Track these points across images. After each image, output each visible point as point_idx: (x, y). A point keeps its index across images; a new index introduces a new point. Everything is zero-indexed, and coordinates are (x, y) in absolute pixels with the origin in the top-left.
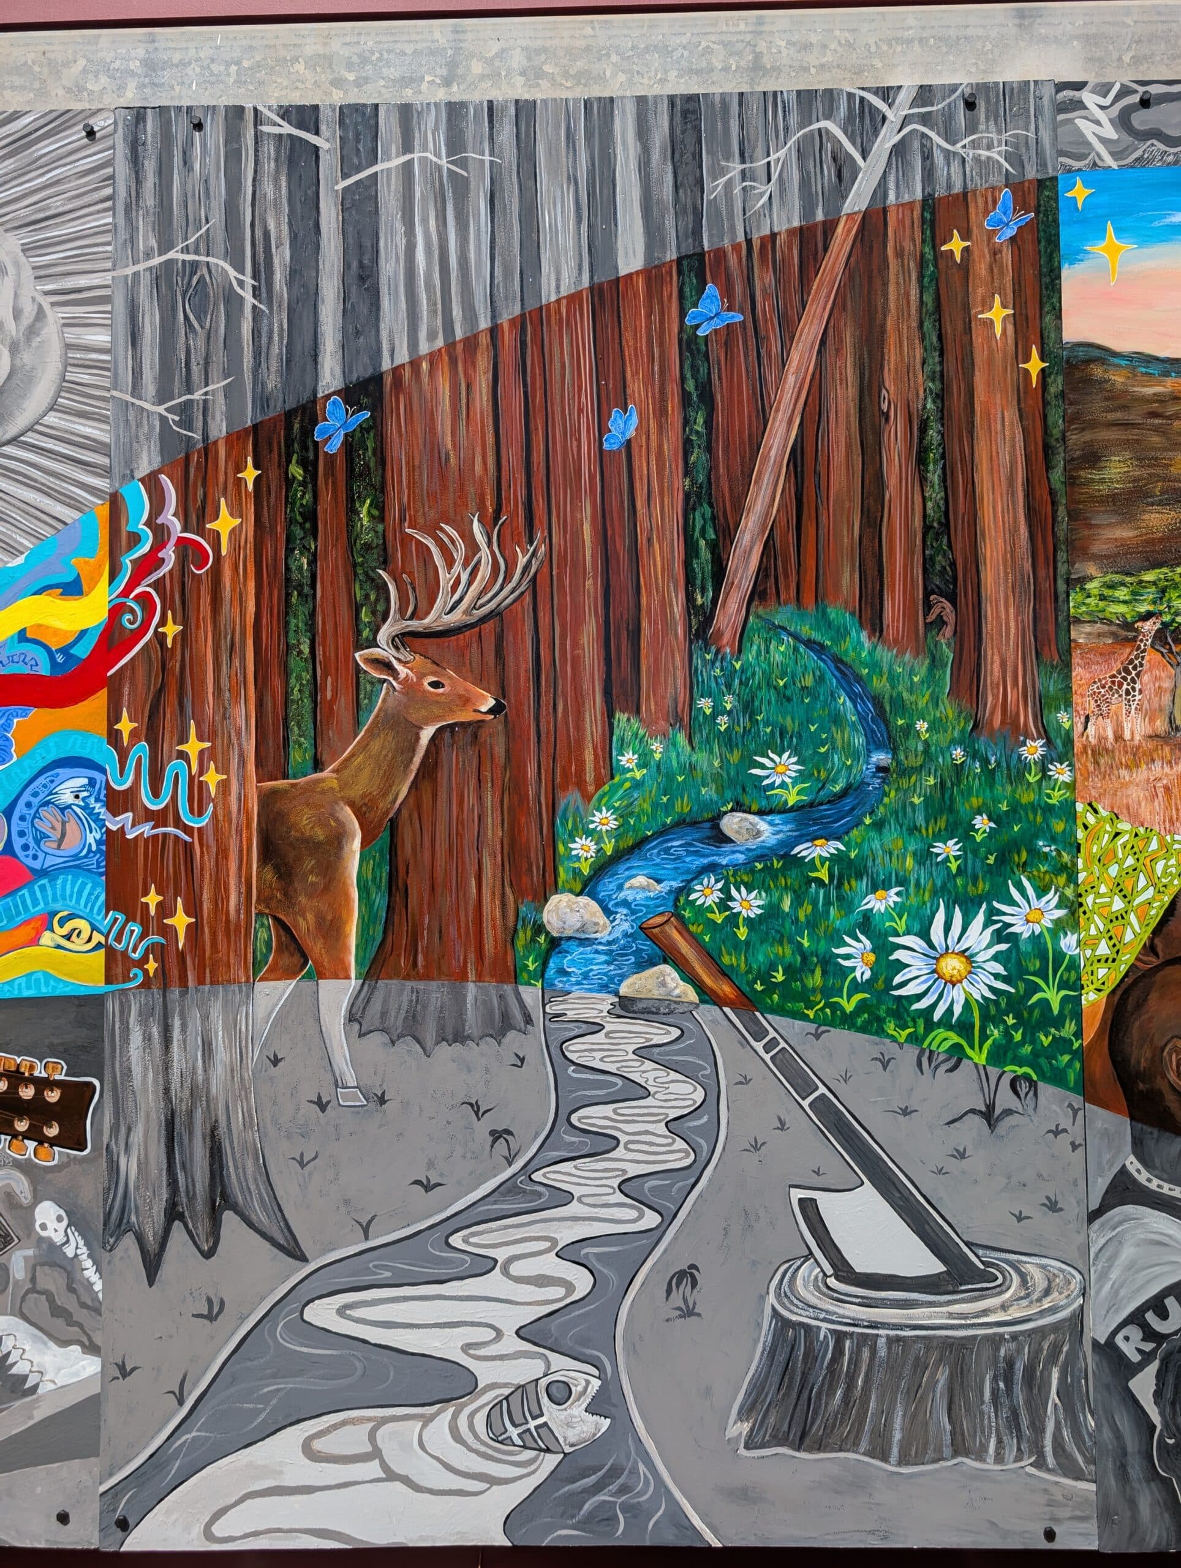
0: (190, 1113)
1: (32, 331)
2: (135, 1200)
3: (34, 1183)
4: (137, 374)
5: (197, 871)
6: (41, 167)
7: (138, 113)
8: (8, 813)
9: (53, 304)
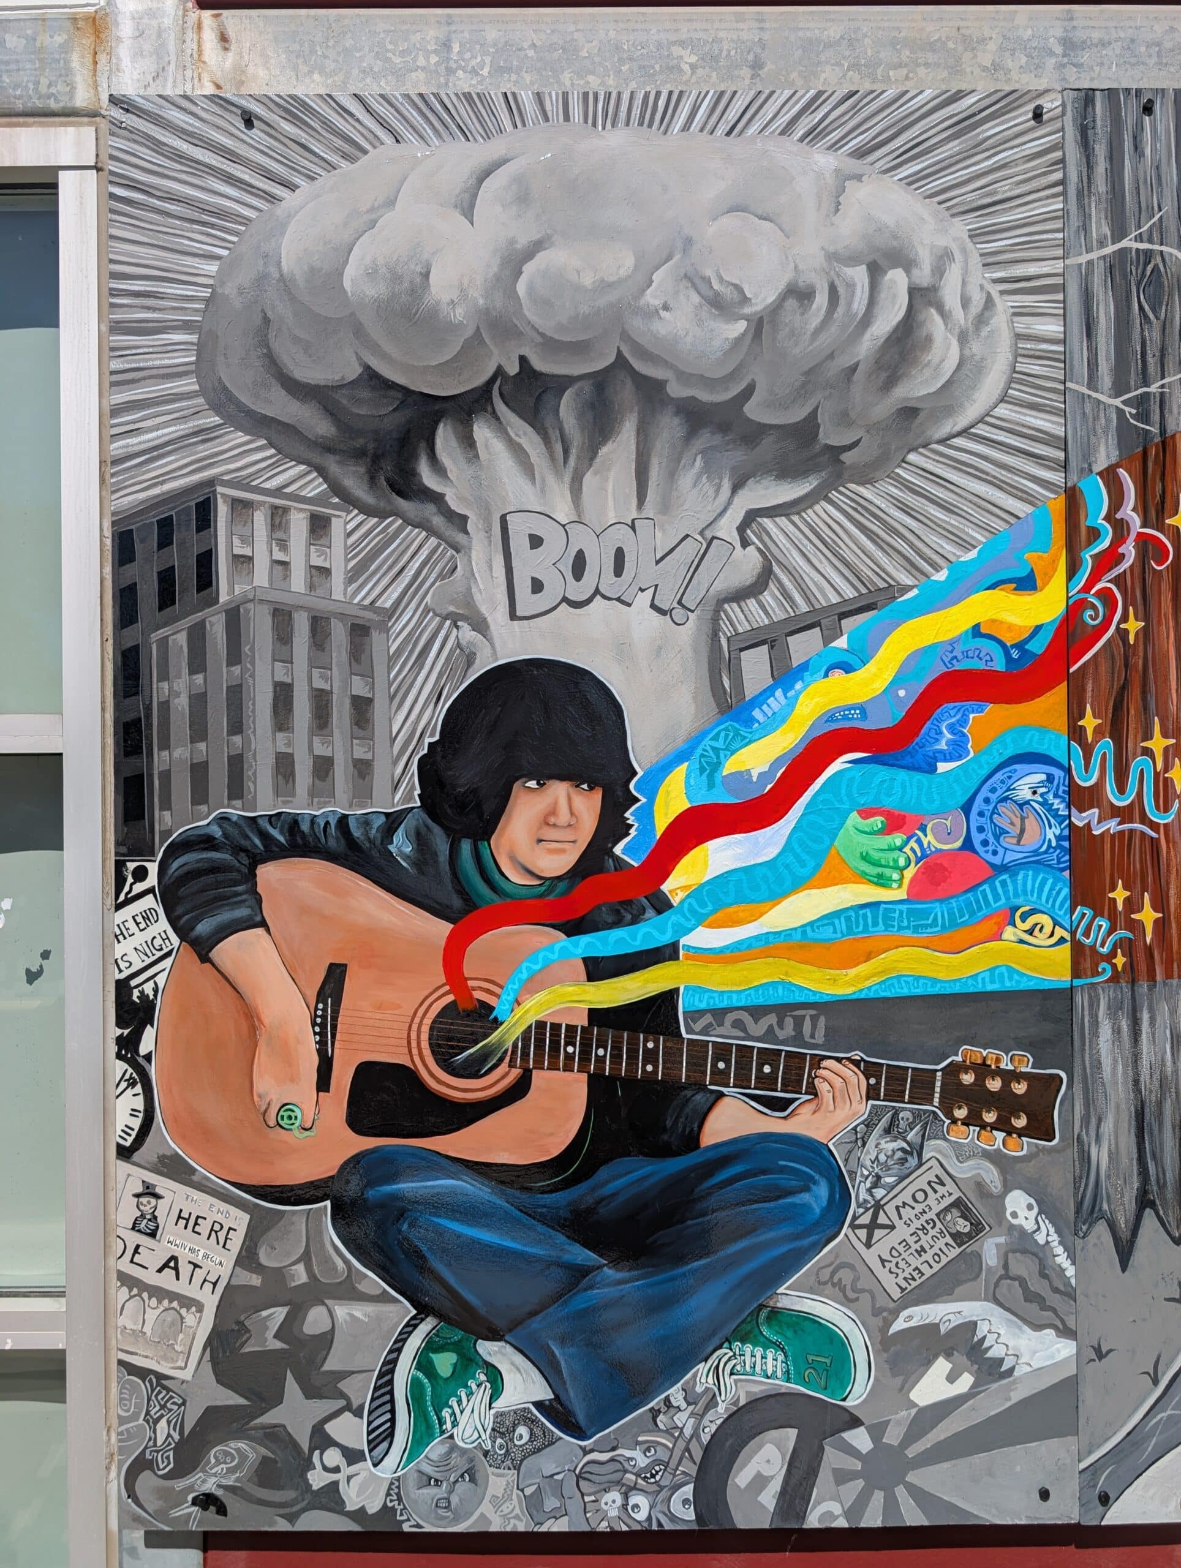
0: (1160, 1104)
1: (981, 320)
2: (1107, 1189)
3: (1003, 1171)
4: (1093, 365)
5: (1163, 867)
6: (987, 150)
7: (1086, 95)
8: (967, 808)
9: (1002, 293)
